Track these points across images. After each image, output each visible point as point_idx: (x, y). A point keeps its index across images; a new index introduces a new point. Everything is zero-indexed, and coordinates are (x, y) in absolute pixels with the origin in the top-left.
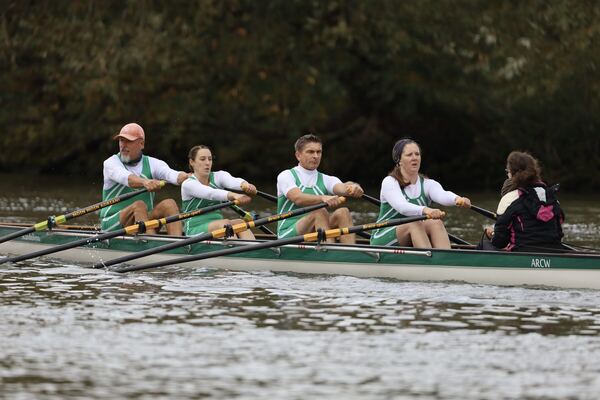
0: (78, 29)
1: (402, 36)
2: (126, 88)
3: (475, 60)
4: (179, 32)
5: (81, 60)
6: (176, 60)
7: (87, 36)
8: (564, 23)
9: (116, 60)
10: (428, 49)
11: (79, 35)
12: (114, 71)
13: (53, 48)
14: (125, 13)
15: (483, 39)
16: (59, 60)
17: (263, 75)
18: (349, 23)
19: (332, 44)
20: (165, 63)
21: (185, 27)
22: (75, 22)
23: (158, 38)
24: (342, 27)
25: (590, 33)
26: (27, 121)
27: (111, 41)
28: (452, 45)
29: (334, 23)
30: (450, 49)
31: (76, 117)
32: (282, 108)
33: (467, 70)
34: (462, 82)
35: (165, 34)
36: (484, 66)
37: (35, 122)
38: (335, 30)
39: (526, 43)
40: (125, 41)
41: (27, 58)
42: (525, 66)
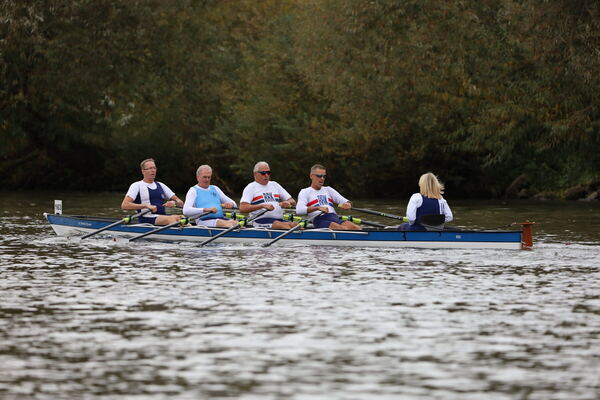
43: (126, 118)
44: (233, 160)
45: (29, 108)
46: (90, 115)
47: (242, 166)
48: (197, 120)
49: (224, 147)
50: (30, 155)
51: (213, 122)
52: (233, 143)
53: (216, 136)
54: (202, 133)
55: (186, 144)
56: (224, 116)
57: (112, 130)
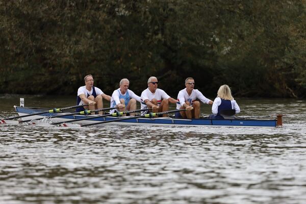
0: (58, 38)
1: (184, 39)
2: (77, 61)
3: (212, 47)
4: (97, 39)
5: (59, 50)
6: (96, 49)
7: (62, 41)
8: (245, 33)
9: (73, 50)
10: (194, 44)
11: (59, 41)
12: (72, 54)
13: (49, 46)
14: (77, 32)
15: (214, 40)
16: (52, 50)
17: (130, 55)
18: (163, 34)
19: (156, 42)
20: (92, 51)
21: (99, 37)
22: (58, 35)
23: (89, 42)
24: (160, 36)
25: (255, 36)
26: (40, 75)
27: (71, 43)
28: (203, 42)
29: (157, 34)
30: (202, 44)
31: (58, 72)
32: (138, 67)
33: (209, 51)
34: (207, 56)
35: (92, 40)
36: (215, 50)
37: (43, 75)
38: (157, 37)
39: (231, 41)
40: (77, 43)
41: (39, 50)
42: (230, 50)
43: (227, 49)
44: (296, 75)
45: (165, 44)
46: (204, 47)
47: (303, 79)
48: (274, 50)
49: (291, 67)
50: (166, 74)
51: (283, 51)
52: (297, 64)
53: (286, 60)
54: (276, 58)
55: (266, 66)
56: (291, 47)
57: (217, 57)
